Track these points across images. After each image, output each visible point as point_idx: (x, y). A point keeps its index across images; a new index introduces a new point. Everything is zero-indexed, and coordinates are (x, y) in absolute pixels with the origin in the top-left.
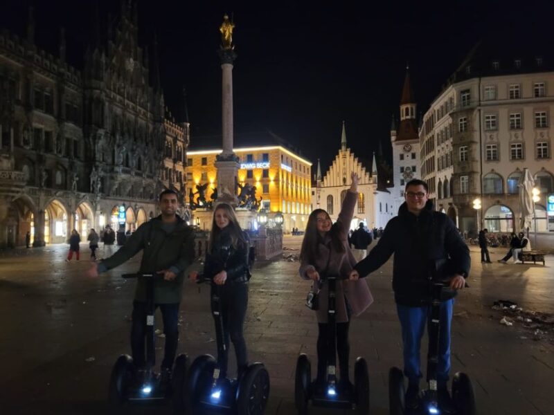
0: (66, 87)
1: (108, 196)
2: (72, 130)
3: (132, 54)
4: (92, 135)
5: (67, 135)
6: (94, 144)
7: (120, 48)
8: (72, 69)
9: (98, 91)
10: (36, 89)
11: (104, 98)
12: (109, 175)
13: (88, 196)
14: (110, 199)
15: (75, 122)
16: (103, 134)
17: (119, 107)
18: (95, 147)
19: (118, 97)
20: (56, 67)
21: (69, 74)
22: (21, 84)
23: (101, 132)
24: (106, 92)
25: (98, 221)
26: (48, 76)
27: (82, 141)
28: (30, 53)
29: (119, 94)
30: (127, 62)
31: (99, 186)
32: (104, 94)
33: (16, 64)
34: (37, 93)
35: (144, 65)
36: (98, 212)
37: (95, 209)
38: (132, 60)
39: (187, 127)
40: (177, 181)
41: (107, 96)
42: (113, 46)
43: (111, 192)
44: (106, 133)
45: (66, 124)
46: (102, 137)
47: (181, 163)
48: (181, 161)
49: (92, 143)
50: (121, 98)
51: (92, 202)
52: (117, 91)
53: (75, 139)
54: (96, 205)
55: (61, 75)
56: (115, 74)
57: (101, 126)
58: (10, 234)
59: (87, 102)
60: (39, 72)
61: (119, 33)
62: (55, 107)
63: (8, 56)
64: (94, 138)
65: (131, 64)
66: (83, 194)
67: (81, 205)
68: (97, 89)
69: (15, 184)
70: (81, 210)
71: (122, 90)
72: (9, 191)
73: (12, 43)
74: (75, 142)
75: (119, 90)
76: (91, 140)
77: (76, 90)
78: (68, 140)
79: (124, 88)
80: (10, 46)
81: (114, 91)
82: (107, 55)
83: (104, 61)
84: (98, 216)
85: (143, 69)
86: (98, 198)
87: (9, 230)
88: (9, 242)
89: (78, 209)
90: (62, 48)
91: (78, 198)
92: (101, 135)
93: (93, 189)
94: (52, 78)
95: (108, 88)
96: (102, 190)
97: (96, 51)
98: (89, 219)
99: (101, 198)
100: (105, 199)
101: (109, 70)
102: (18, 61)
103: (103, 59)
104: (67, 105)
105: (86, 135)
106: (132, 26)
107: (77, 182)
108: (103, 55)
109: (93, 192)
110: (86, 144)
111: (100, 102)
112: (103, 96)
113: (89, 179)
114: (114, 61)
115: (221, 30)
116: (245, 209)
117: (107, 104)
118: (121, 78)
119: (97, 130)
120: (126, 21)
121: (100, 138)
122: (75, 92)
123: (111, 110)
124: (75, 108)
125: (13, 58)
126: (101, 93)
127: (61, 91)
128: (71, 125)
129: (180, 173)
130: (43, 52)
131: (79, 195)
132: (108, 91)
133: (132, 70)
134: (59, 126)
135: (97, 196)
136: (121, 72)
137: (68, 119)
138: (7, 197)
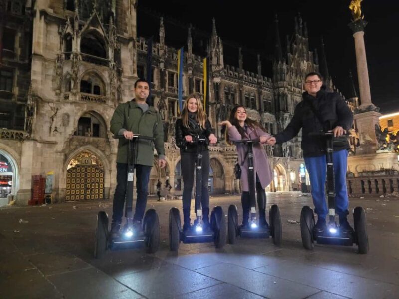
0: (263, 91)
1: (296, 158)
2: (268, 117)
3: (305, 58)
4: (281, 118)
5: (266, 121)
6: (283, 124)
7: (296, 57)
8: (266, 78)
9: (283, 88)
10: (246, 96)
11: (287, 92)
12: (295, 144)
13: (281, 159)
14: (297, 161)
15: (270, 112)
16: (288, 116)
17: (297, 96)
18: (283, 126)
19: (297, 90)
20: (256, 80)
21: (264, 82)
22: (238, 94)
23: (287, 115)
24: (287, 88)
25: (290, 176)
26: (252, 86)
27: (276, 123)
28: (241, 75)
29: (298, 87)
30: (302, 64)
31: (288, 152)
32: (286, 89)
33: (234, 84)
34: (247, 98)
35: (315, 63)
36: (289, 170)
37: (287, 168)
38: (305, 62)
39: (355, 101)
40: (351, 144)
41: (289, 90)
42: (291, 56)
43: (297, 156)
44: (290, 115)
45: (264, 114)
46: (288, 118)
47: (353, 130)
48: (353, 128)
49: (281, 124)
50: (299, 90)
51: (284, 164)
52: (296, 86)
53: (272, 122)
54: (287, 165)
55: (259, 84)
56: (294, 75)
57: (286, 110)
58: (236, 185)
59: (276, 97)
60: (247, 85)
61: (295, 46)
62: (257, 104)
63: (230, 80)
64: (283, 120)
65: (304, 65)
66: (278, 158)
67: (278, 166)
68: (282, 87)
69: (236, 154)
70: (278, 169)
71: (300, 84)
72: (233, 158)
73: (232, 72)
74: (271, 124)
75: (297, 84)
76: (280, 121)
77: (270, 91)
78: (267, 124)
79: (301, 82)
80: (231, 74)
81: (294, 86)
82: (287, 63)
83: (285, 68)
84: (289, 173)
85: (315, 65)
86: (288, 161)
87: (235, 182)
88: (235, 190)
89: (276, 168)
90: (259, 67)
91: (275, 161)
92: (287, 117)
93: (285, 154)
94: (255, 87)
95: (289, 85)
96: (291, 155)
97: (280, 62)
98: (284, 176)
99: (290, 160)
100: (293, 160)
101: (289, 73)
102: (235, 81)
103: (285, 66)
104: (264, 102)
105: (277, 118)
106: (304, 39)
107: (273, 150)
108: (284, 64)
109: (285, 157)
110: (278, 125)
111: (284, 95)
112: (286, 91)
113: (282, 148)
114: (292, 66)
115: (351, 8)
116: (386, 151)
117: (289, 96)
118: (298, 76)
119: (284, 114)
120: (300, 37)
121: (286, 119)
122: (269, 92)
123: (292, 99)
124: (270, 103)
125: (232, 81)
126: (284, 89)
127: (260, 93)
128: (267, 114)
129: (354, 137)
130: (248, 72)
131: (275, 159)
132: (289, 87)
133: (306, 68)
134: (260, 115)
135: (287, 159)
136: (298, 72)
137: (266, 110)
138: (232, 162)
